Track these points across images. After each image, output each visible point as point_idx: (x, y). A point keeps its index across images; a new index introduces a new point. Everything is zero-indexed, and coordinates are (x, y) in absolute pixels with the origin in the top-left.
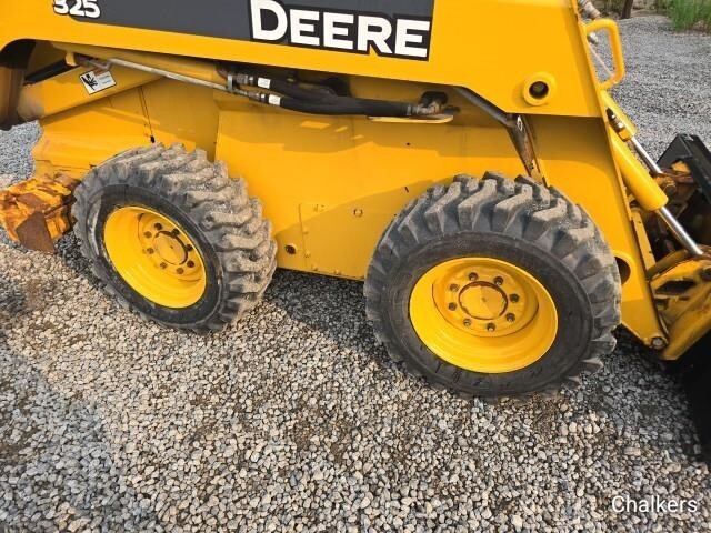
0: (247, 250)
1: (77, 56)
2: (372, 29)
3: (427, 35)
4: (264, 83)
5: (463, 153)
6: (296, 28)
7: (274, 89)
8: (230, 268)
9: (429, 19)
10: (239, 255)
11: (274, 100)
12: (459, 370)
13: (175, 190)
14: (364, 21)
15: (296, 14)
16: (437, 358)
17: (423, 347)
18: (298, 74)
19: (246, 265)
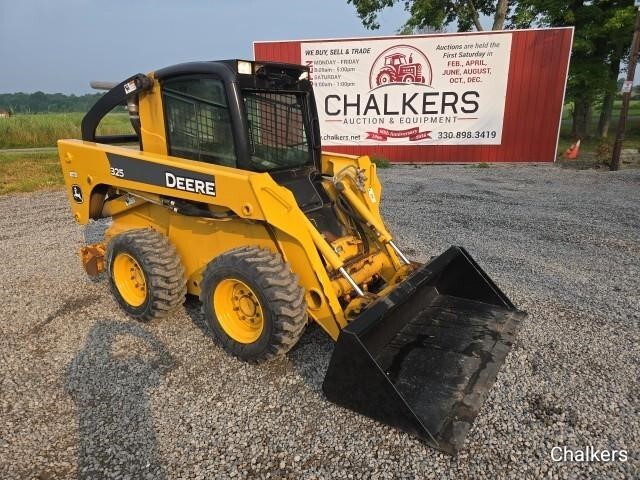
0: (164, 277)
1: (120, 191)
2: (200, 185)
3: (214, 187)
4: (173, 203)
5: (252, 236)
6: (179, 183)
7: (176, 205)
8: (154, 285)
9: (214, 182)
10: (159, 279)
11: (176, 210)
12: (236, 342)
13: (137, 246)
14: (197, 182)
15: (178, 179)
16: (227, 335)
17: (221, 329)
18: (187, 201)
19: (163, 284)
